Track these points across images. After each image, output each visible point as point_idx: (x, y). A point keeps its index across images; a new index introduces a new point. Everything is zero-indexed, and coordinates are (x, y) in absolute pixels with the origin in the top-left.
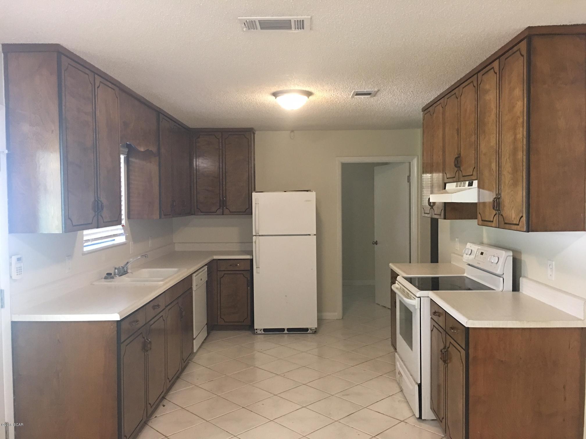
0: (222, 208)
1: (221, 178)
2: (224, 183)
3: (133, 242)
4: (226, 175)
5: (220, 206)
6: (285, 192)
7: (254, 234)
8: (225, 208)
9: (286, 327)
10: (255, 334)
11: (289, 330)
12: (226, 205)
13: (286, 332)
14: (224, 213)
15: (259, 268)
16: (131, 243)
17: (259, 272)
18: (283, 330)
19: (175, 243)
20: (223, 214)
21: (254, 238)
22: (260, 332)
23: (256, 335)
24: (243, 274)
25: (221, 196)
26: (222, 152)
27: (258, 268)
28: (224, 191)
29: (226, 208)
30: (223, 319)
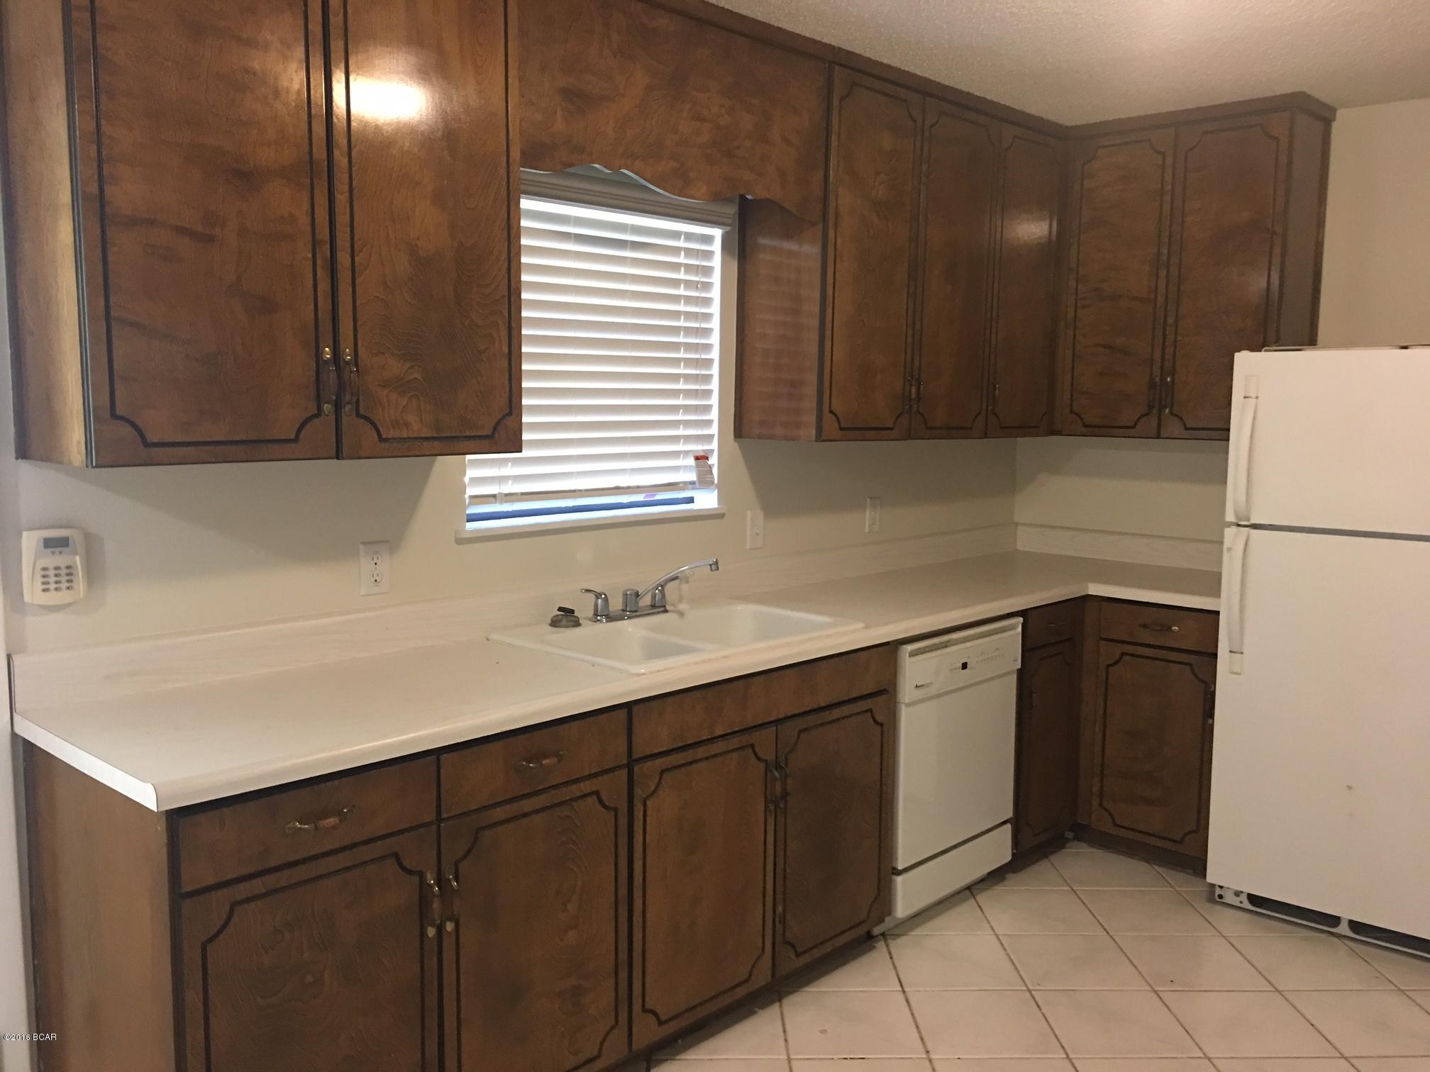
0: (1155, 411)
1: (1160, 300)
2: (1171, 320)
3: (760, 514)
4: (1179, 288)
5: (1151, 407)
6: (1405, 348)
7: (1230, 517)
8: (1167, 411)
9: (1346, 914)
10: (1217, 903)
11: (1355, 926)
12: (1172, 403)
13: (1344, 929)
14: (1163, 434)
15: (1242, 653)
16: (753, 517)
17: (1239, 671)
18: (1334, 920)
19: (1016, 524)
20: (1158, 437)
21: (1230, 533)
22: (1234, 901)
23: (1218, 907)
24: (1189, 665)
25: (1157, 372)
26: (1172, 202)
27: (1239, 655)
28: (1169, 350)
29: (1172, 413)
30: (1110, 814)
